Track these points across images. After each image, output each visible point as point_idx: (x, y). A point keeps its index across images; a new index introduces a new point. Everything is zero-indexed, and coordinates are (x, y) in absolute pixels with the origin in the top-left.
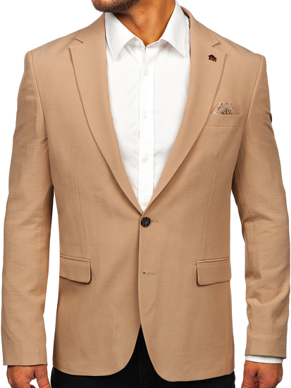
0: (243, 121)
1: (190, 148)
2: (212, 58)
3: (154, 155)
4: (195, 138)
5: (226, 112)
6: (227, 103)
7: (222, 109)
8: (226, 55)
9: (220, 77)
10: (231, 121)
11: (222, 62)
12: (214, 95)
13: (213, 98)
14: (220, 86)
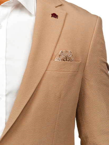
0: (82, 68)
1: (33, 90)
2: (54, 15)
3: (6, 95)
4: (38, 81)
5: (66, 59)
6: (67, 52)
7: (62, 57)
8: (67, 14)
9: (60, 30)
10: (70, 68)
11: (63, 19)
12: (54, 45)
13: (53, 47)
14: (61, 37)
